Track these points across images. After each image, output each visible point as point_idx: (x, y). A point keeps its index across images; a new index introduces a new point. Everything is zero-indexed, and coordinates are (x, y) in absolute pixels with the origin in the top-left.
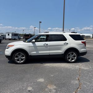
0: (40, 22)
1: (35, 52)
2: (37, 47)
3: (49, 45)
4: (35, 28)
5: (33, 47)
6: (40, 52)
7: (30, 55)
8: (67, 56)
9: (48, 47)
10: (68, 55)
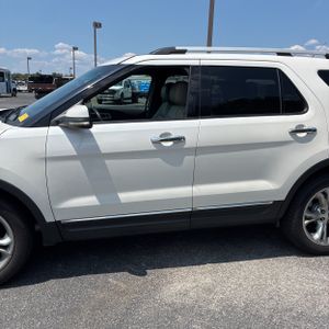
0: (97, 25)
1: (91, 200)
2: (107, 162)
3: (189, 143)
4: (75, 49)
5: (78, 163)
6: (124, 197)
7: (49, 218)
8: (306, 214)
9: (188, 159)
10: (310, 209)
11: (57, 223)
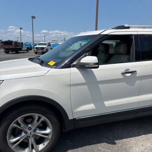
0: (33, 17)
4: (21, 29)
5: (86, 87)
11: (74, 119)
